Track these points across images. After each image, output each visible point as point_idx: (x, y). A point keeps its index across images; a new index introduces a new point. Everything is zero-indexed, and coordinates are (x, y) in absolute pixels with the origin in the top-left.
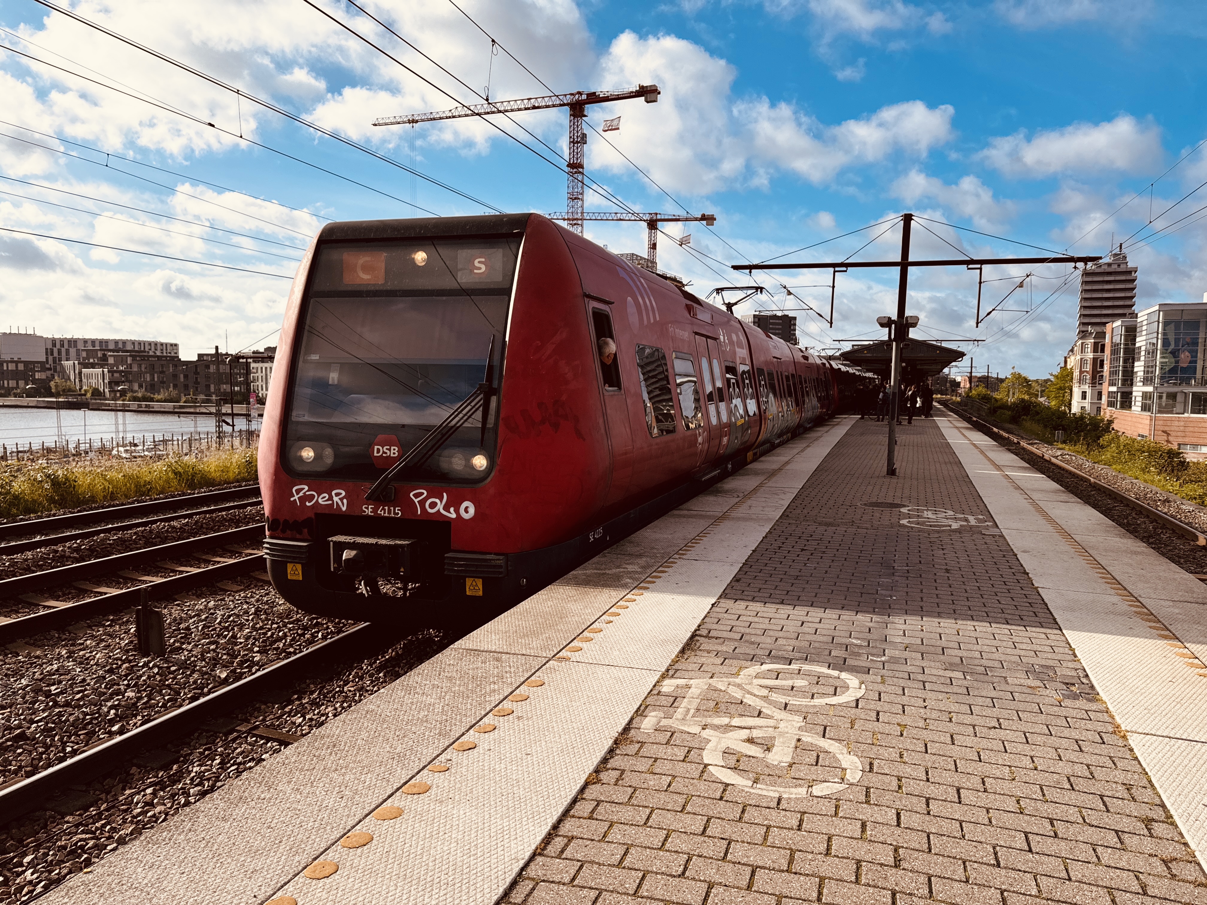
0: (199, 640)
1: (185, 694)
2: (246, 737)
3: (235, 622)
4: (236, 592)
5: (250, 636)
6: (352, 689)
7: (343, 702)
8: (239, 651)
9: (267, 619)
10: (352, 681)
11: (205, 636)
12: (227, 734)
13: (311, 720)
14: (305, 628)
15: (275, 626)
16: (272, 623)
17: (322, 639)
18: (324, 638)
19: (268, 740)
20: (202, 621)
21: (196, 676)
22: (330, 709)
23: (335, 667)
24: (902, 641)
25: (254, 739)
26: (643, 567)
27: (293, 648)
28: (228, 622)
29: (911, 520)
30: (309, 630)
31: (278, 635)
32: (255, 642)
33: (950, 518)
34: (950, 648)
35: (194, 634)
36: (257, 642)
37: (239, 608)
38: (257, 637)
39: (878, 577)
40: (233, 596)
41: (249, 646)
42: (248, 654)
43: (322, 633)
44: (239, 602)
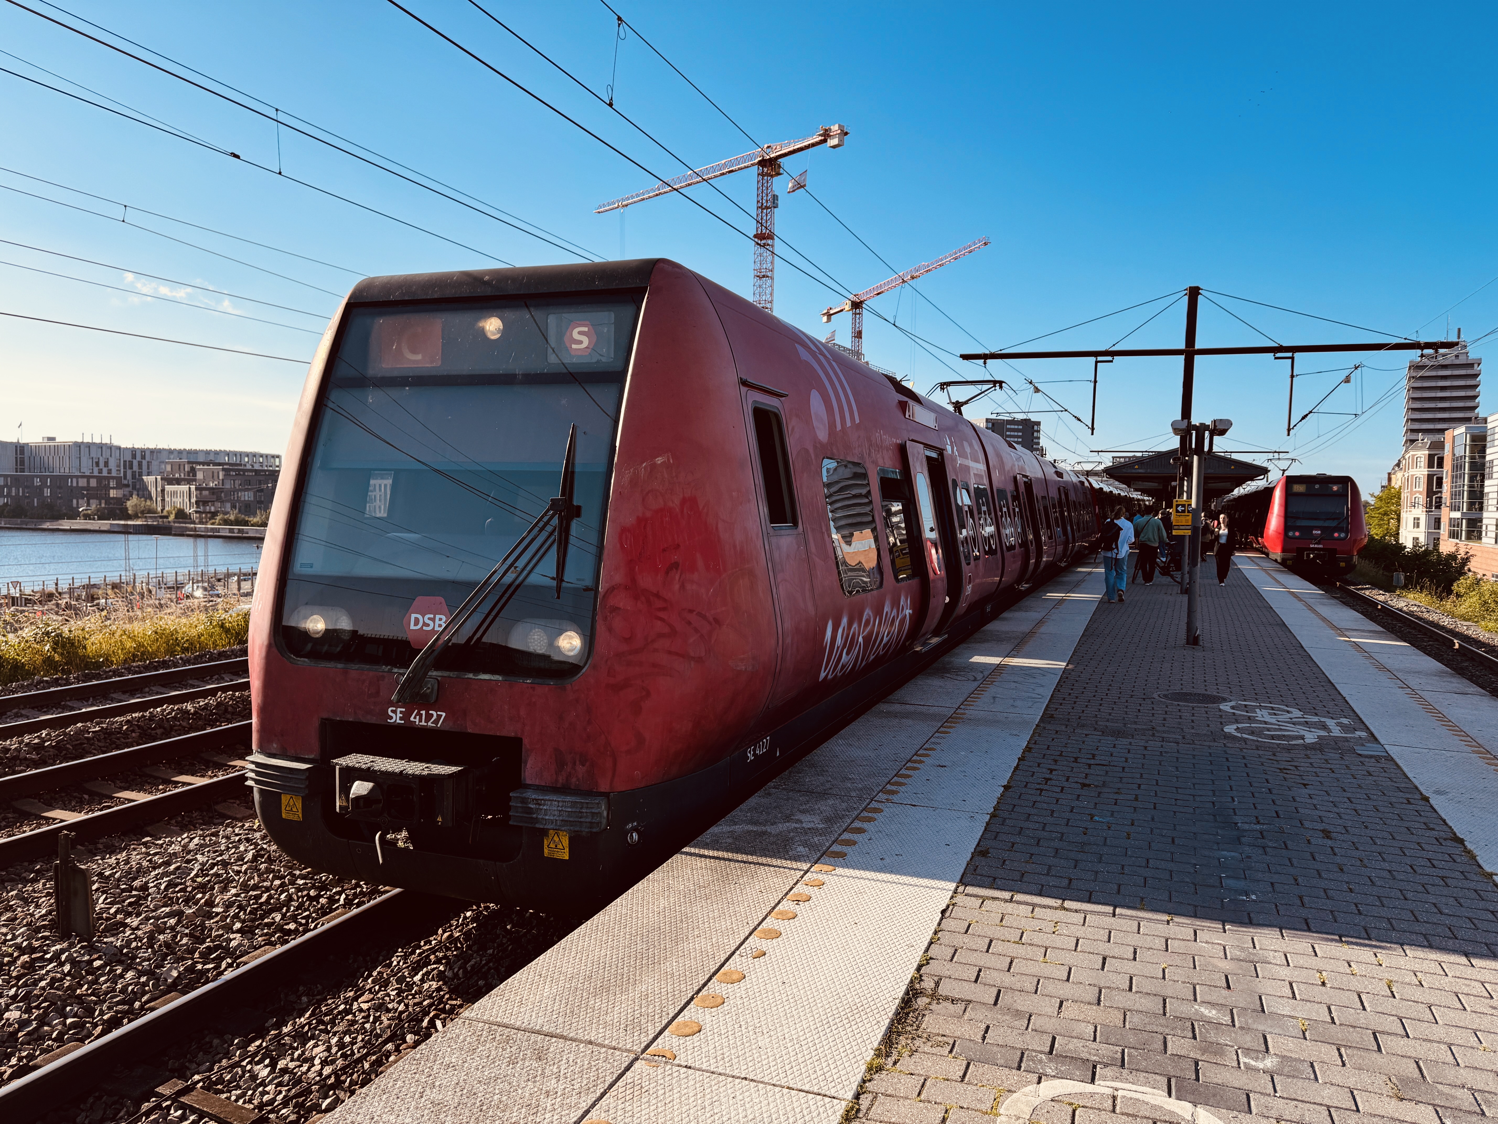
0: (157, 908)
1: (102, 1013)
3: (218, 875)
4: (240, 820)
5: (234, 902)
6: (365, 1006)
7: (345, 1033)
8: (212, 929)
9: (268, 871)
10: (370, 990)
11: (166, 900)
12: (139, 1101)
13: (285, 1071)
15: (277, 882)
16: (275, 878)
17: (344, 906)
18: (349, 903)
20: (171, 874)
21: (130, 975)
22: (321, 1048)
23: (350, 961)
24: (1293, 1014)
25: (180, 1112)
26: (828, 820)
27: (296, 922)
28: (207, 875)
29: (1240, 726)
30: (327, 890)
31: (278, 899)
32: (239, 912)
33: (1299, 724)
34: (1389, 1034)
35: (149, 899)
36: (241, 913)
37: (233, 850)
38: (244, 903)
39: (1215, 847)
40: (232, 827)
41: (228, 920)
42: (222, 935)
43: (347, 896)
44: (237, 838)
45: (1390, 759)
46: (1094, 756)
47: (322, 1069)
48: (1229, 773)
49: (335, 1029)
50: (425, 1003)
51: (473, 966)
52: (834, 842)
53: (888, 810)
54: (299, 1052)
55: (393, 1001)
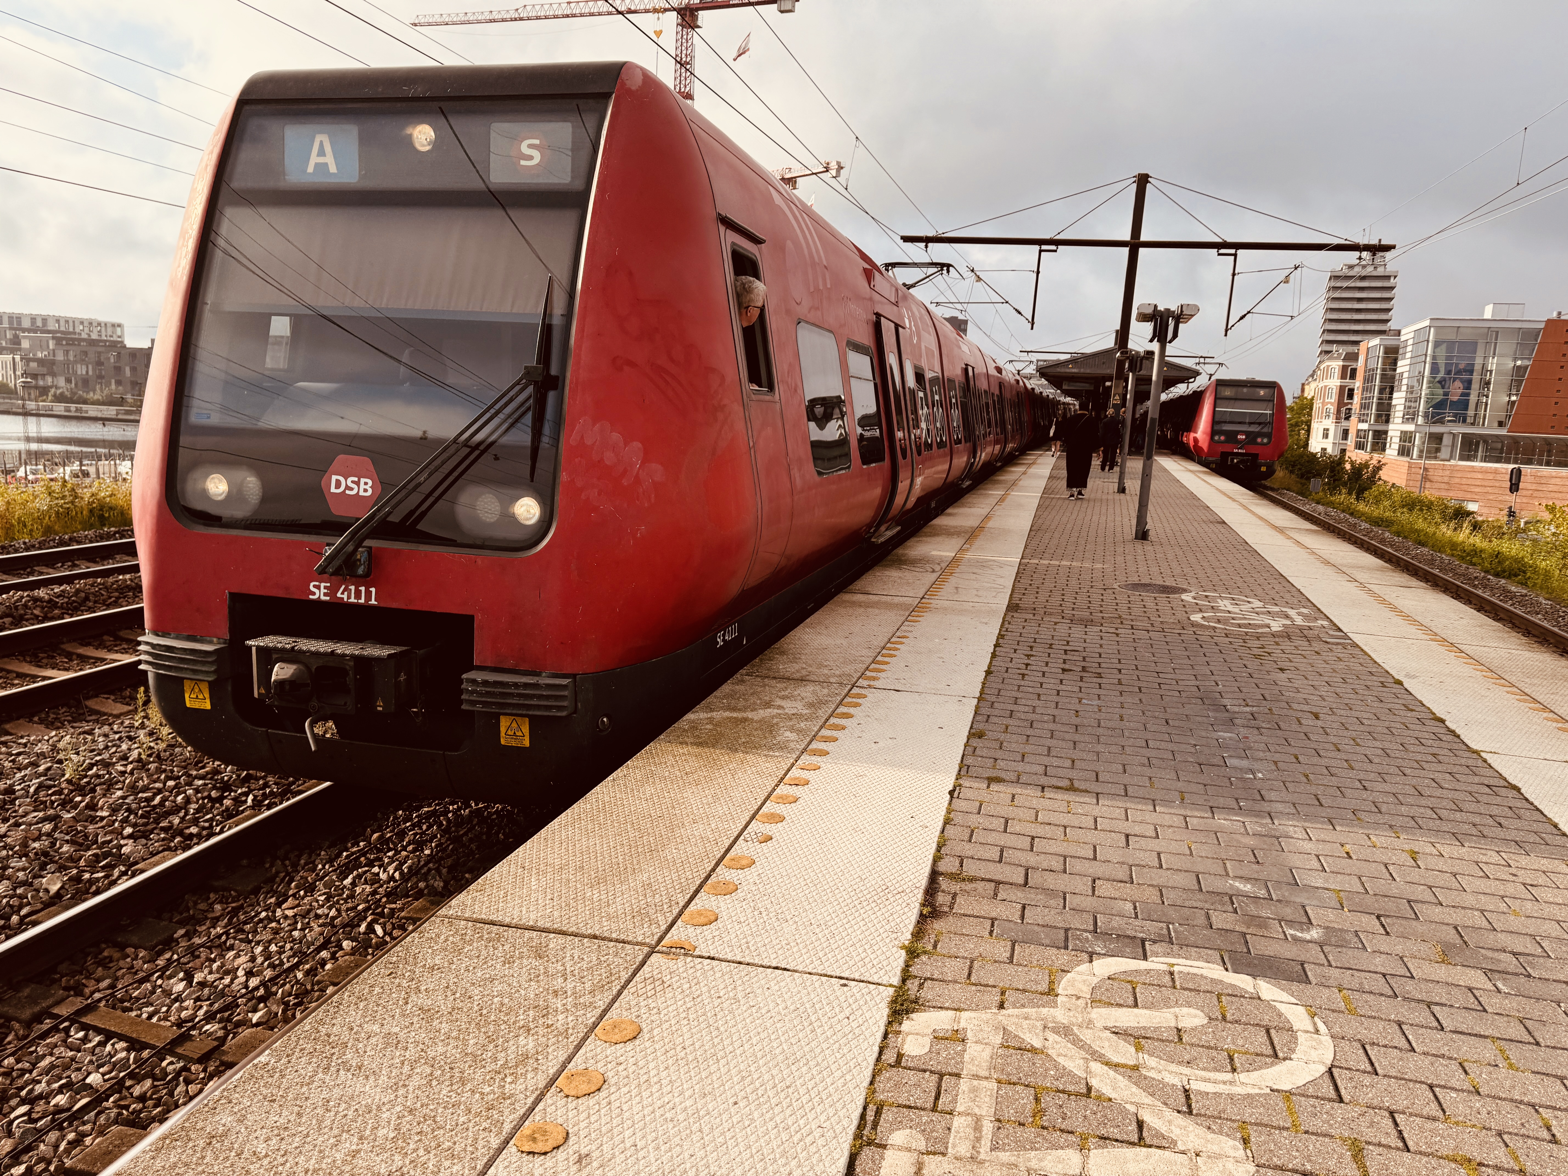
0: (26, 814)
2: (67, 1030)
3: (98, 776)
4: (118, 716)
5: (121, 805)
6: (290, 913)
7: (270, 942)
8: (97, 835)
9: (159, 771)
10: (294, 895)
11: (38, 804)
12: (28, 1025)
13: (202, 984)
14: (226, 787)
15: (171, 783)
16: (168, 778)
17: (252, 807)
18: (257, 805)
19: (109, 1036)
20: (40, 775)
21: (3, 886)
22: (243, 959)
23: (267, 865)
24: (1326, 886)
25: (81, 1034)
26: (811, 705)
27: (197, 826)
28: (86, 776)
29: (1205, 615)
30: (231, 791)
31: (174, 802)
32: (128, 817)
33: (1263, 613)
34: (1422, 902)
35: (17, 802)
36: (132, 817)
37: (114, 749)
38: (134, 806)
39: (1211, 728)
40: (110, 725)
41: (116, 824)
42: (111, 841)
43: (255, 797)
44: (117, 736)
45: (1356, 646)
46: (1068, 642)
47: (247, 981)
48: (1207, 659)
49: (258, 938)
50: (360, 907)
51: (410, 868)
52: (821, 727)
53: (872, 695)
54: (218, 963)
55: (323, 906)
